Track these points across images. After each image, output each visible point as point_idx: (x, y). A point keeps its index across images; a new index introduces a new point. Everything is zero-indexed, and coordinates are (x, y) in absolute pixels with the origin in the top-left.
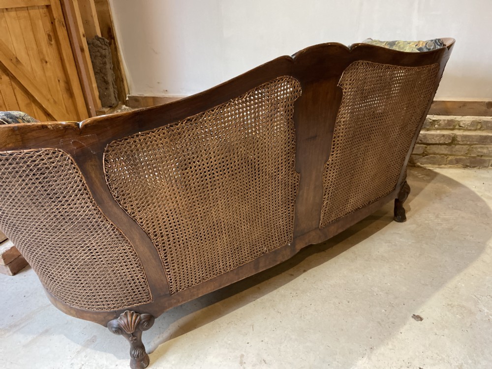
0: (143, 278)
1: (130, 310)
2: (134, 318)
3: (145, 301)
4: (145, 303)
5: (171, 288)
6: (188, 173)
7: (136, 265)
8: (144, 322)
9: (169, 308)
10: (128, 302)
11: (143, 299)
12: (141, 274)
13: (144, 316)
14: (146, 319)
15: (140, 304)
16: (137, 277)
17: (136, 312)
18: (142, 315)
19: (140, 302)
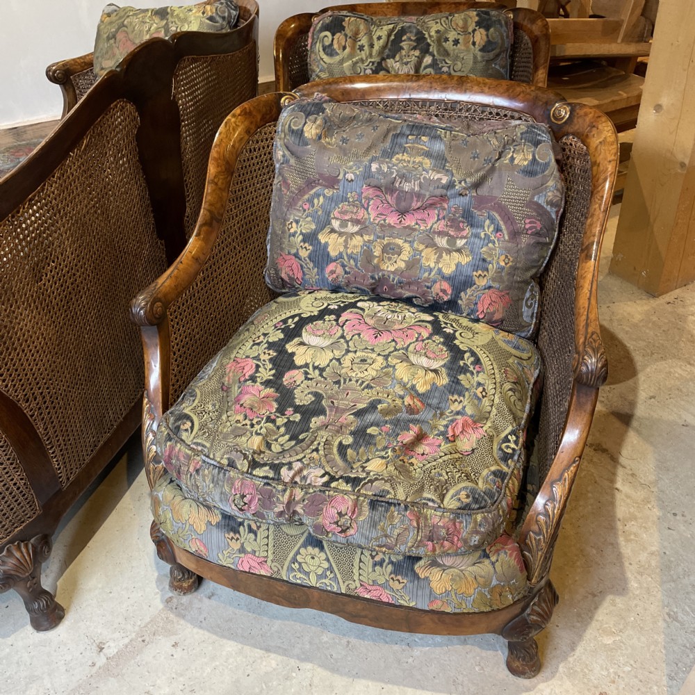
0: (22, 479)
1: (11, 542)
2: (24, 550)
3: (29, 518)
4: (30, 520)
5: (60, 477)
6: (44, 285)
7: (8, 462)
8: (42, 548)
9: (65, 511)
10: (6, 530)
11: (27, 514)
12: (18, 473)
13: (37, 539)
14: (42, 542)
15: (24, 524)
16: (13, 482)
17: (22, 542)
18: (32, 541)
19: (23, 522)
